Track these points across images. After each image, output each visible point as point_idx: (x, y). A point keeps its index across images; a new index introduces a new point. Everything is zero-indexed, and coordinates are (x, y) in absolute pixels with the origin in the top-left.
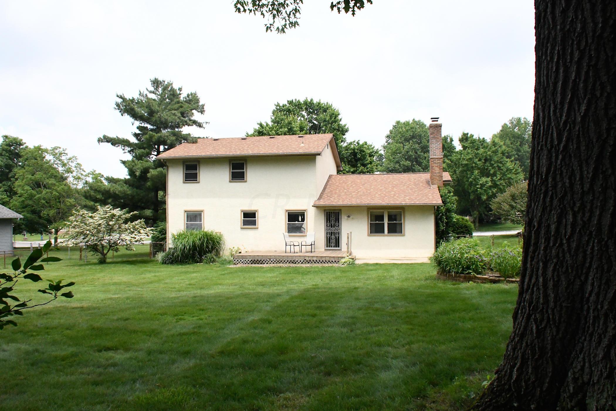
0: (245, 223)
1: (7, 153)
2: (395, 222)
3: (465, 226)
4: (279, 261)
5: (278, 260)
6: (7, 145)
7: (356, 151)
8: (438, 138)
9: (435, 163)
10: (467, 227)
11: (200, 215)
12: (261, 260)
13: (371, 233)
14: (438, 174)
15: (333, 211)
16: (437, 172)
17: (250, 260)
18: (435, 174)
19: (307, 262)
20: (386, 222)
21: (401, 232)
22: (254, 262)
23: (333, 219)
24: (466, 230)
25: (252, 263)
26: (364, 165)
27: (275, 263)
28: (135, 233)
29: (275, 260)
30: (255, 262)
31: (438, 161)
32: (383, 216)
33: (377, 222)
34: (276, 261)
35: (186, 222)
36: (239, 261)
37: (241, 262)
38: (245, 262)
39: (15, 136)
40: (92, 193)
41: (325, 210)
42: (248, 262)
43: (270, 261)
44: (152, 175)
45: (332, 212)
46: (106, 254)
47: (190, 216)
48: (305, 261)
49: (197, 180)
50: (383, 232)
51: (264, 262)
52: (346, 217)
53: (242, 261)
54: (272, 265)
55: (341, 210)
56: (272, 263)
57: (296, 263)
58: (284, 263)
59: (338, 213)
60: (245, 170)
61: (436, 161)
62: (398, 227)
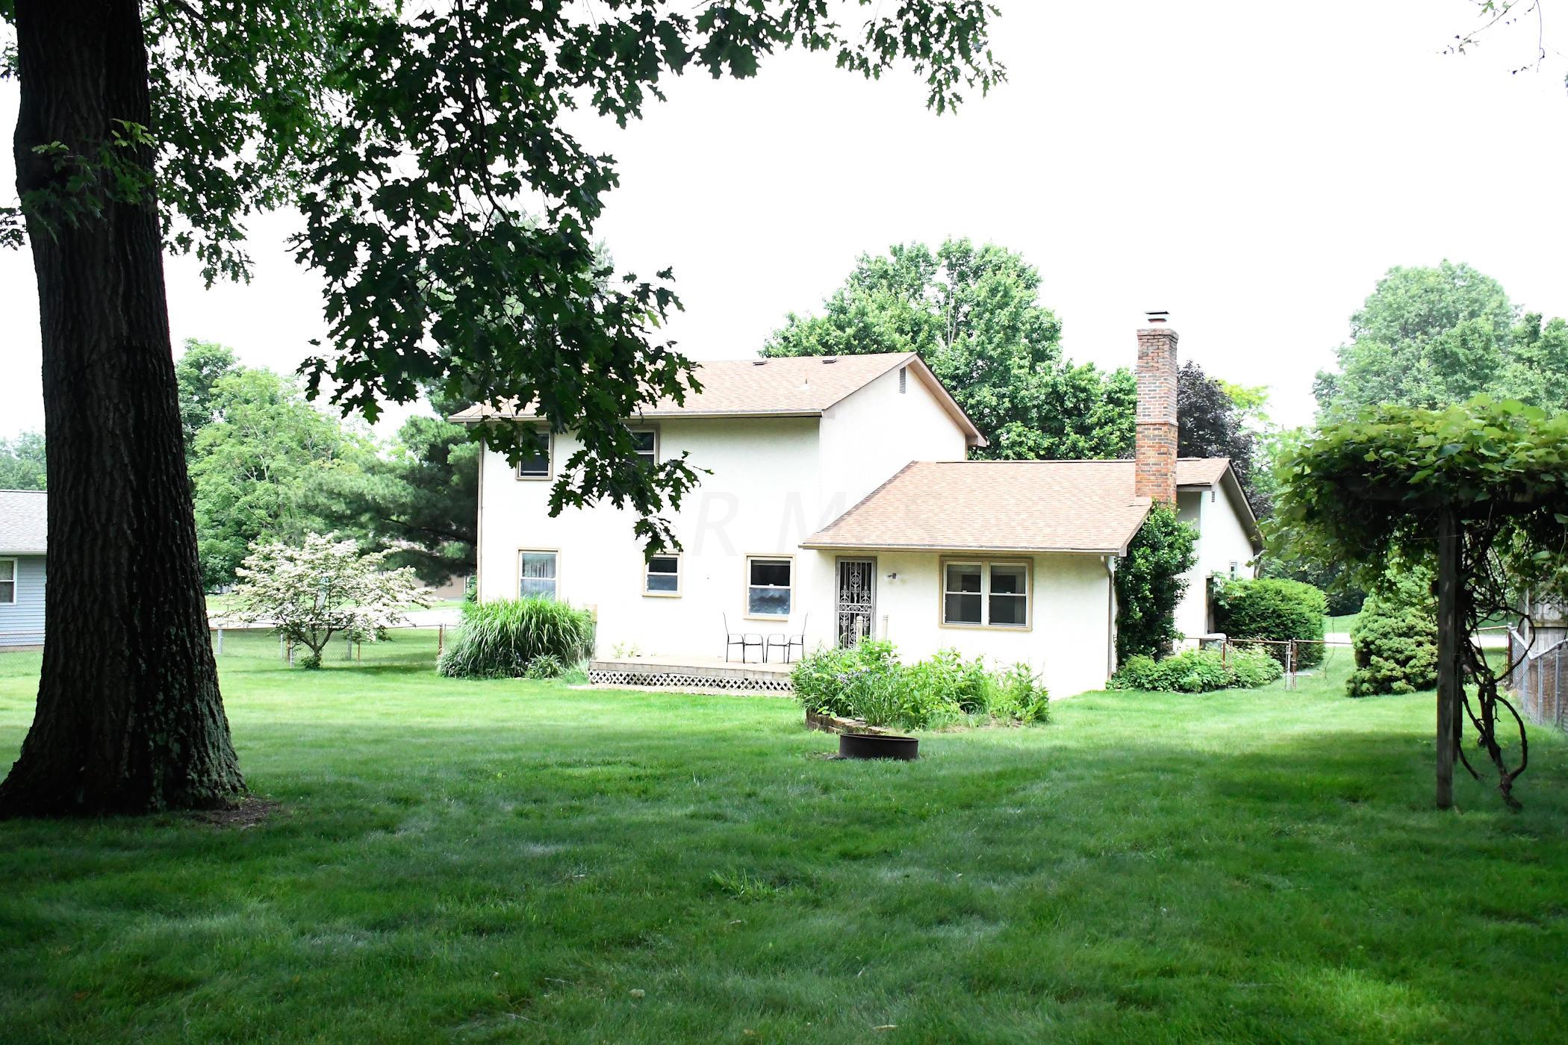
0: (654, 584)
1: (190, 384)
2: (1008, 594)
3: (1274, 611)
4: (689, 681)
5: (685, 676)
6: (191, 365)
7: (1062, 389)
8: (1158, 369)
9: (1148, 437)
10: (1279, 616)
11: (553, 561)
12: (648, 676)
13: (947, 619)
14: (1154, 468)
15: (856, 562)
16: (1151, 461)
17: (624, 675)
18: (1146, 468)
19: (750, 687)
20: (985, 592)
21: (1023, 621)
22: (632, 679)
23: (856, 580)
24: (1277, 626)
25: (628, 683)
26: (1084, 430)
27: (679, 684)
28: (384, 600)
29: (678, 676)
30: (635, 679)
31: (1156, 432)
32: (979, 577)
33: (965, 593)
34: (682, 680)
35: (521, 577)
36: (601, 675)
37: (604, 679)
38: (614, 679)
39: (213, 341)
40: (322, 499)
41: (837, 557)
42: (621, 679)
43: (668, 680)
44: (459, 459)
45: (853, 564)
46: (321, 648)
47: (532, 561)
48: (746, 683)
49: (546, 474)
50: (978, 619)
51: (655, 680)
52: (886, 579)
53: (608, 675)
54: (672, 689)
55: (875, 558)
56: (672, 684)
57: (724, 686)
58: (700, 684)
59: (869, 565)
60: (654, 452)
61: (1151, 432)
62: (1017, 607)
